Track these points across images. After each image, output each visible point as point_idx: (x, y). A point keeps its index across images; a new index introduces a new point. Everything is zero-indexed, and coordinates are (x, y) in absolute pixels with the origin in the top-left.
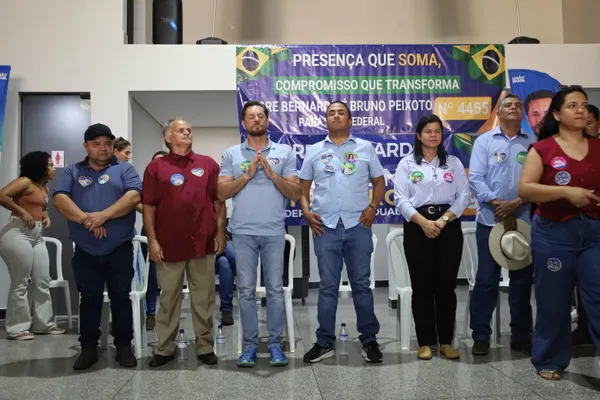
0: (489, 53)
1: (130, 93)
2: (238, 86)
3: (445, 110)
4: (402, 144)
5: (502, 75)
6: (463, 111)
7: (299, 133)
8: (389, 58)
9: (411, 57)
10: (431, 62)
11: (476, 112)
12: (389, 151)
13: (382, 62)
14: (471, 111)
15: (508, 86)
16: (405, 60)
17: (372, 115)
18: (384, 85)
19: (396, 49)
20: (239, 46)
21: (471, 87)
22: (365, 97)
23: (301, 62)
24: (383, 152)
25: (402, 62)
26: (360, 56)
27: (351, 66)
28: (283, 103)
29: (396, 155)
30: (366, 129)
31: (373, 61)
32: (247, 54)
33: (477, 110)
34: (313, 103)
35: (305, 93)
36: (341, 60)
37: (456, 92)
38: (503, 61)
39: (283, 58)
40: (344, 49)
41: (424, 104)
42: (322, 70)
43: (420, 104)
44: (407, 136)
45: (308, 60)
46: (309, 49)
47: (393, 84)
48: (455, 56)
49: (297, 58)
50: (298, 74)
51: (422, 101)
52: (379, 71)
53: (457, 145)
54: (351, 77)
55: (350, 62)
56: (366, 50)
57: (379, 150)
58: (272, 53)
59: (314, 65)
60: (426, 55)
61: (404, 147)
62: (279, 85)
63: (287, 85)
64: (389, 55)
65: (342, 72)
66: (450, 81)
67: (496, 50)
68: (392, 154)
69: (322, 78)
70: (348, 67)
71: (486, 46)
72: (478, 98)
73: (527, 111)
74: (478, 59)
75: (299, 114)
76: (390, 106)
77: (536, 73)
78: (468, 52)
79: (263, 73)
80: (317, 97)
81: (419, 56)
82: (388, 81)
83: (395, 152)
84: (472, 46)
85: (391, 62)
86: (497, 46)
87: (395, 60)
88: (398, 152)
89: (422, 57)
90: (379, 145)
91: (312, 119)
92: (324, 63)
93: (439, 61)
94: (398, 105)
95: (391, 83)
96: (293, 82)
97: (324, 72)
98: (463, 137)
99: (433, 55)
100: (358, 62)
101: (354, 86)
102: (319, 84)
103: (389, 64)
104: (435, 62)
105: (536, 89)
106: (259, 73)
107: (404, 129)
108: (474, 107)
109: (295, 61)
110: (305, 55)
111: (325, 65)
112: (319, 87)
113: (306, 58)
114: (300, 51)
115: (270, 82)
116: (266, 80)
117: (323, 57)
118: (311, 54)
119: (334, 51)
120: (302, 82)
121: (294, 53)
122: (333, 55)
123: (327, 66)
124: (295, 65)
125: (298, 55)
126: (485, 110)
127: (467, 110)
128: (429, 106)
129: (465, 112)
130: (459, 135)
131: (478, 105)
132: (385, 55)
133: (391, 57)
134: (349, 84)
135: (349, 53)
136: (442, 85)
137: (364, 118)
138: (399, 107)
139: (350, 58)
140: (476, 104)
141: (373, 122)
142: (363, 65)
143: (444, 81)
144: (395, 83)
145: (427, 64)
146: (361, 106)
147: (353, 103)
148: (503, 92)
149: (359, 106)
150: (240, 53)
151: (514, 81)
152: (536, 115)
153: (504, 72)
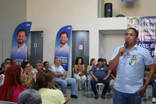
2: (127, 28)
7: (144, 41)
20: (128, 17)
34: (148, 33)
35: (146, 30)
39: (140, 20)
42: (151, 23)
45: (147, 21)
46: (148, 18)
49: (144, 20)
50: (144, 25)
58: (137, 19)
62: (139, 28)
63: (141, 28)
75: (144, 36)
80: (149, 31)
91: (148, 37)
96: (143, 27)
111: (152, 22)
112: (150, 28)
113: (147, 20)
114: (145, 18)
115: (136, 27)
116: (135, 26)
117: (152, 20)
118: (148, 19)
119: (155, 18)
120: (145, 27)
121: (143, 19)
122: (155, 19)
123: (153, 22)
124: (143, 22)
125: (144, 19)
150: (128, 19)
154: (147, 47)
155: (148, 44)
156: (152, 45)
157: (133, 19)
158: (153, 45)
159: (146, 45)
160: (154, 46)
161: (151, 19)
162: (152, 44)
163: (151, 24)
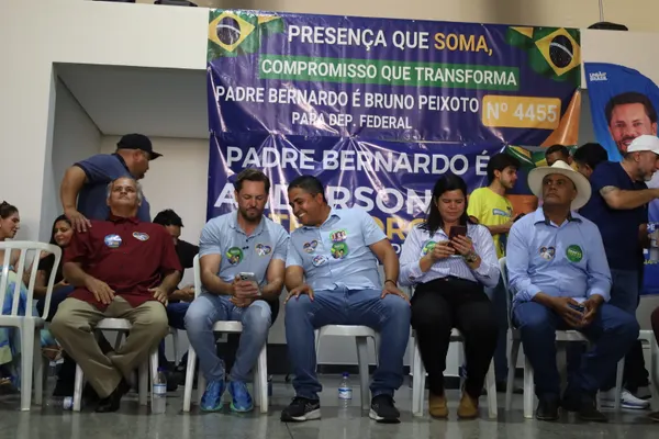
0: (559, 39)
1: (56, 66)
2: (208, 65)
3: (496, 113)
4: (435, 156)
6: (521, 116)
7: (290, 132)
8: (421, 39)
9: (452, 39)
10: (479, 47)
11: (539, 118)
12: (417, 165)
13: (412, 43)
14: (532, 117)
15: (584, 85)
16: (443, 42)
17: (395, 113)
18: (414, 74)
19: (432, 27)
20: (213, 10)
21: (533, 84)
22: (387, 89)
23: (300, 36)
24: (408, 166)
25: (440, 45)
26: (381, 33)
27: (368, 45)
28: (271, 90)
29: (427, 171)
30: (386, 132)
31: (399, 41)
32: (225, 21)
33: (541, 115)
34: (313, 93)
36: (356, 37)
37: (512, 90)
39: (273, 30)
40: (358, 23)
41: (468, 102)
42: (327, 49)
43: (461, 102)
44: (443, 146)
45: (308, 34)
46: (313, 20)
47: (427, 73)
48: (512, 41)
49: (294, 31)
50: (294, 53)
51: (465, 99)
52: (407, 55)
54: (368, 61)
55: (367, 41)
56: (389, 25)
57: (403, 162)
58: (259, 22)
59: (316, 41)
60: (472, 37)
61: (438, 159)
62: (267, 66)
63: (278, 67)
64: (421, 34)
65: (355, 53)
66: (504, 74)
67: (568, 36)
68: (421, 170)
69: (327, 59)
70: (365, 47)
72: (542, 100)
73: (609, 120)
74: (544, 47)
75: (294, 107)
76: (421, 103)
77: (623, 69)
78: (530, 36)
79: (245, 49)
80: (319, 85)
81: (462, 36)
82: (419, 69)
83: (424, 166)
84: (536, 29)
85: (424, 43)
87: (430, 40)
88: (430, 167)
89: (467, 40)
90: (404, 155)
91: (311, 114)
92: (330, 39)
93: (489, 47)
94: (431, 103)
95: (423, 72)
96: (286, 63)
97: (331, 52)
98: (520, 151)
99: (482, 38)
100: (378, 41)
101: (372, 73)
102: (323, 69)
103: (421, 46)
104: (485, 47)
106: (239, 49)
107: (439, 136)
108: (536, 112)
109: (291, 35)
110: (304, 28)
111: (332, 42)
112: (323, 71)
113: (307, 32)
114: (298, 22)
117: (330, 32)
118: (313, 27)
119: (345, 24)
120: (300, 63)
121: (290, 24)
122: (345, 30)
123: (336, 44)
124: (290, 40)
125: (296, 27)
126: (551, 116)
127: (527, 115)
128: (474, 107)
129: (524, 118)
130: (515, 148)
131: (541, 109)
132: (416, 34)
133: (424, 37)
134: (365, 70)
135: (366, 28)
136: (493, 79)
137: (384, 117)
138: (432, 105)
139: (368, 34)
140: (539, 106)
141: (396, 124)
142: (385, 45)
143: (496, 73)
144: (429, 72)
145: (473, 49)
146: (380, 101)
147: (369, 97)
148: (577, 93)
149: (376, 101)
151: (592, 79)
152: (622, 125)
153: (579, 66)
154: (306, 163)
155: (312, 152)
156: (331, 156)
158: (336, 154)
159: (302, 155)
160: (339, 159)
161: (328, 29)
162: (331, 152)
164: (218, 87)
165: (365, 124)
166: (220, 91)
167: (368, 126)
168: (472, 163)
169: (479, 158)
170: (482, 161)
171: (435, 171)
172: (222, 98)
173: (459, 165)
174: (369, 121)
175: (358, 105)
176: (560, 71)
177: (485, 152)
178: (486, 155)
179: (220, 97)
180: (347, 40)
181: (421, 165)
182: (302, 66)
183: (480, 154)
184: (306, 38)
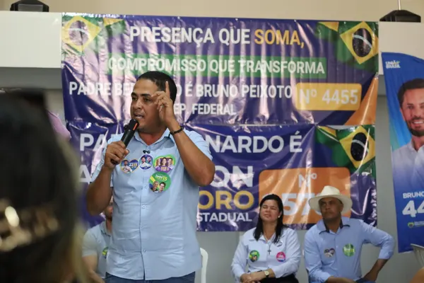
0: (360, 32)
2: (62, 62)
3: (304, 99)
4: (256, 138)
5: (375, 59)
6: (328, 100)
8: (243, 35)
9: (270, 34)
10: (293, 40)
11: (343, 102)
12: (241, 146)
13: (235, 38)
14: (337, 100)
15: (381, 71)
16: (262, 38)
17: (221, 101)
18: (237, 66)
19: (252, 23)
20: (66, 14)
21: (339, 72)
22: (214, 80)
23: (139, 36)
24: (233, 147)
25: (259, 40)
26: (209, 31)
27: (198, 42)
28: (116, 85)
29: (249, 151)
30: (214, 119)
31: (224, 37)
33: (345, 99)
36: (187, 35)
37: (320, 77)
38: (376, 41)
39: (117, 31)
40: (190, 22)
41: (283, 90)
42: (163, 46)
43: (278, 90)
44: (262, 128)
45: (148, 35)
46: (151, 21)
47: (248, 65)
48: (321, 35)
49: (135, 31)
50: (136, 52)
51: (281, 87)
52: (232, 50)
53: (321, 140)
54: (198, 56)
55: (197, 37)
56: (216, 24)
57: (229, 144)
58: (106, 24)
59: (154, 41)
60: (287, 32)
61: (259, 141)
63: (122, 63)
64: (243, 31)
65: (187, 49)
66: (314, 64)
67: (369, 29)
68: (244, 150)
69: (164, 56)
70: (195, 44)
71: (357, 23)
72: (346, 85)
74: (347, 39)
76: (244, 92)
77: (413, 59)
78: (336, 30)
81: (278, 32)
82: (242, 62)
83: (247, 147)
84: (341, 23)
85: (246, 39)
86: (370, 24)
87: (251, 36)
88: (251, 148)
89: (282, 34)
90: (229, 138)
93: (301, 39)
94: (252, 91)
95: (245, 64)
96: (129, 60)
97: (167, 50)
98: (328, 131)
99: (295, 33)
100: (206, 38)
101: (202, 67)
102: (160, 63)
103: (244, 42)
104: (298, 41)
105: (412, 78)
107: (258, 120)
108: (341, 96)
109: (132, 35)
110: (144, 29)
111: (167, 41)
112: (160, 66)
113: (145, 32)
114: (138, 22)
115: (101, 59)
116: (97, 56)
117: (166, 32)
118: (151, 27)
119: (178, 24)
120: (140, 60)
121: (131, 25)
122: (178, 29)
123: (170, 42)
124: (132, 39)
125: (136, 28)
126: (353, 99)
127: (333, 99)
128: (289, 93)
129: (331, 102)
130: (324, 128)
131: (345, 93)
132: (238, 30)
133: (247, 33)
134: (196, 64)
135: (196, 26)
136: (304, 69)
137: (212, 105)
138: (253, 94)
139: (198, 33)
140: (343, 91)
141: (223, 111)
142: (213, 41)
143: (307, 63)
144: (250, 64)
145: (287, 43)
146: (209, 91)
147: (200, 88)
148: (376, 79)
149: (206, 91)
150: (66, 23)
151: (388, 67)
152: (411, 107)
153: (377, 55)
157: (86, 22)
161: (164, 29)
163: (165, 49)
164: (71, 83)
165: (196, 112)
166: (73, 86)
167: (199, 113)
168: (287, 142)
169: (292, 138)
170: (295, 140)
171: (256, 150)
172: (75, 92)
173: (276, 144)
174: (200, 109)
175: (191, 95)
176: (361, 60)
177: (298, 132)
178: (299, 134)
179: (73, 91)
180: (180, 38)
181: (244, 146)
182: (143, 62)
183: (294, 134)
184: (145, 38)
